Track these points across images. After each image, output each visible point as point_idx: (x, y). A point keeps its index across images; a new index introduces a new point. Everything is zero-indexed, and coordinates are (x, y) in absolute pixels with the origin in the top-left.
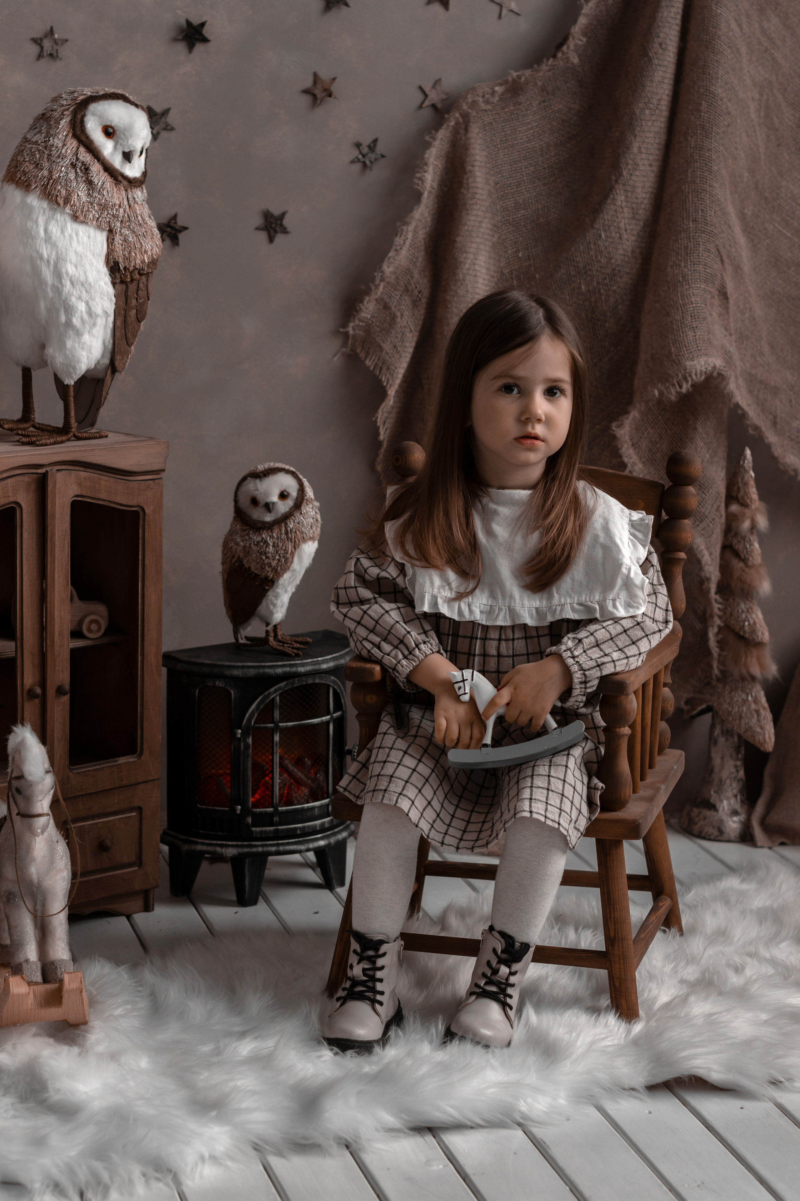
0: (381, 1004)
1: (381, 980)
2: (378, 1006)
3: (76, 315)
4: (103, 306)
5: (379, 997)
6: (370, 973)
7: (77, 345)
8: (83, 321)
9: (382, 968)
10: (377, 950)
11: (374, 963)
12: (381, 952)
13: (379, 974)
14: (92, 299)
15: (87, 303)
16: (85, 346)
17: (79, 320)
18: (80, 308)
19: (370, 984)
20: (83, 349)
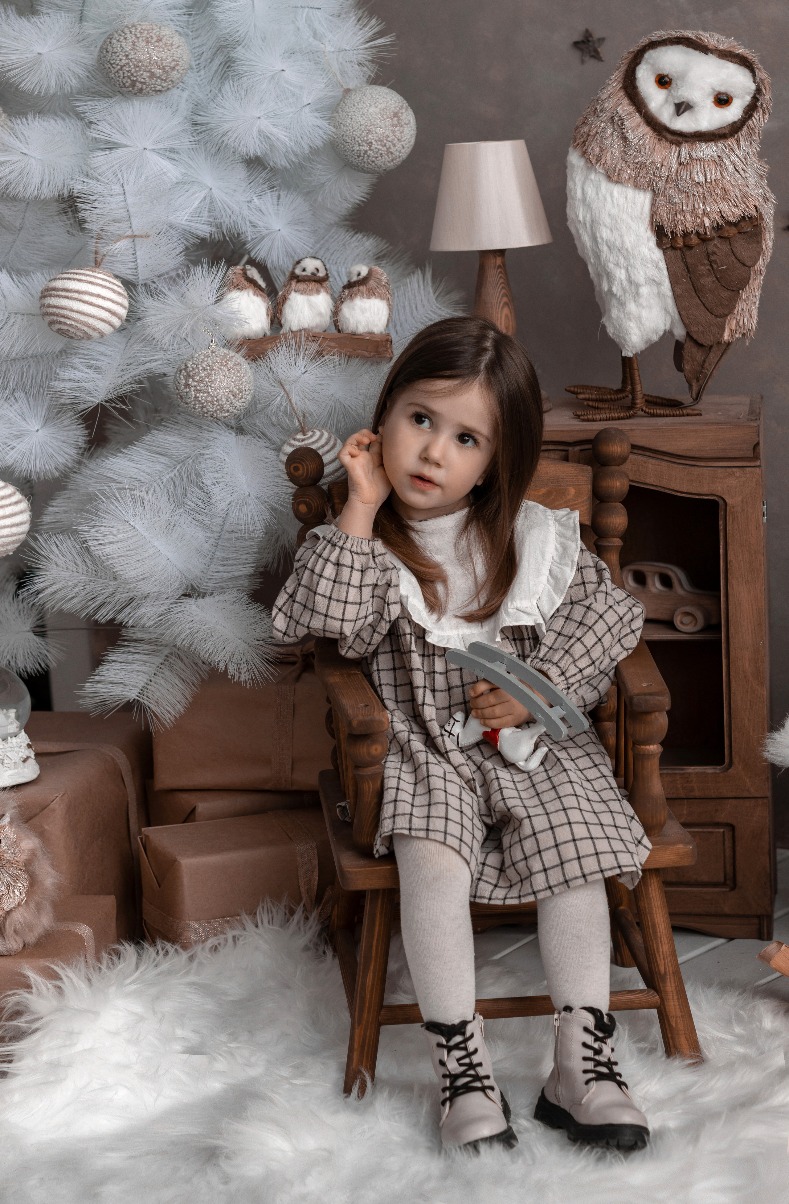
0: (492, 1088)
1: (480, 1064)
2: (489, 1092)
3: (616, 283)
4: (646, 274)
5: (486, 1082)
6: (467, 1061)
7: (622, 315)
8: (624, 290)
9: (476, 1051)
10: (463, 1034)
11: (465, 1049)
12: (468, 1034)
13: (475, 1059)
14: (633, 266)
15: (627, 269)
16: (632, 317)
17: (619, 288)
18: (618, 275)
19: (472, 1072)
20: (630, 319)
